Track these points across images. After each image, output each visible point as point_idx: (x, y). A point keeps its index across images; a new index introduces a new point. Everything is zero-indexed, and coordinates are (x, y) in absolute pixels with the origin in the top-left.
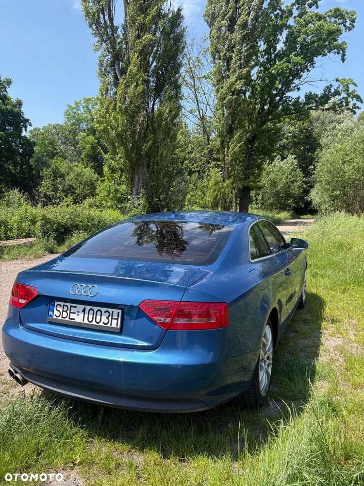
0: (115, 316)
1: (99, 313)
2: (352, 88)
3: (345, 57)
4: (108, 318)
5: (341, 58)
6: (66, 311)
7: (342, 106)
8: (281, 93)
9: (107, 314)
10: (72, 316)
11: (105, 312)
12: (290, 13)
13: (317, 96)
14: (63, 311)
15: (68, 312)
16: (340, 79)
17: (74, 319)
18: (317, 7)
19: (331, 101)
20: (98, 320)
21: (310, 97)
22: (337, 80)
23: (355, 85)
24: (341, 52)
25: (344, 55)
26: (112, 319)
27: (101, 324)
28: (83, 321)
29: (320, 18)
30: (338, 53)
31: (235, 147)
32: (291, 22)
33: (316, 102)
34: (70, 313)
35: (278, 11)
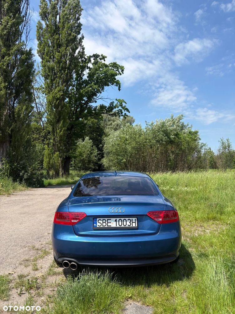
0: (134, 221)
1: (125, 221)
2: (124, 104)
3: (120, 88)
4: (130, 223)
5: (118, 88)
6: (105, 223)
7: (120, 114)
8: (87, 103)
9: (129, 221)
10: (109, 224)
11: (128, 220)
12: (90, 61)
13: (106, 107)
14: (103, 223)
15: (106, 222)
16: (118, 99)
17: (111, 226)
18: (105, 61)
19: (114, 110)
20: (125, 224)
21: (102, 107)
22: (116, 100)
23: (125, 103)
24: (118, 85)
25: (119, 87)
26: (132, 222)
27: (127, 226)
28: (116, 226)
29: (106, 66)
30: (117, 86)
31: (60, 132)
32: (90, 65)
33: (106, 110)
34: (108, 223)
35: (83, 59)
